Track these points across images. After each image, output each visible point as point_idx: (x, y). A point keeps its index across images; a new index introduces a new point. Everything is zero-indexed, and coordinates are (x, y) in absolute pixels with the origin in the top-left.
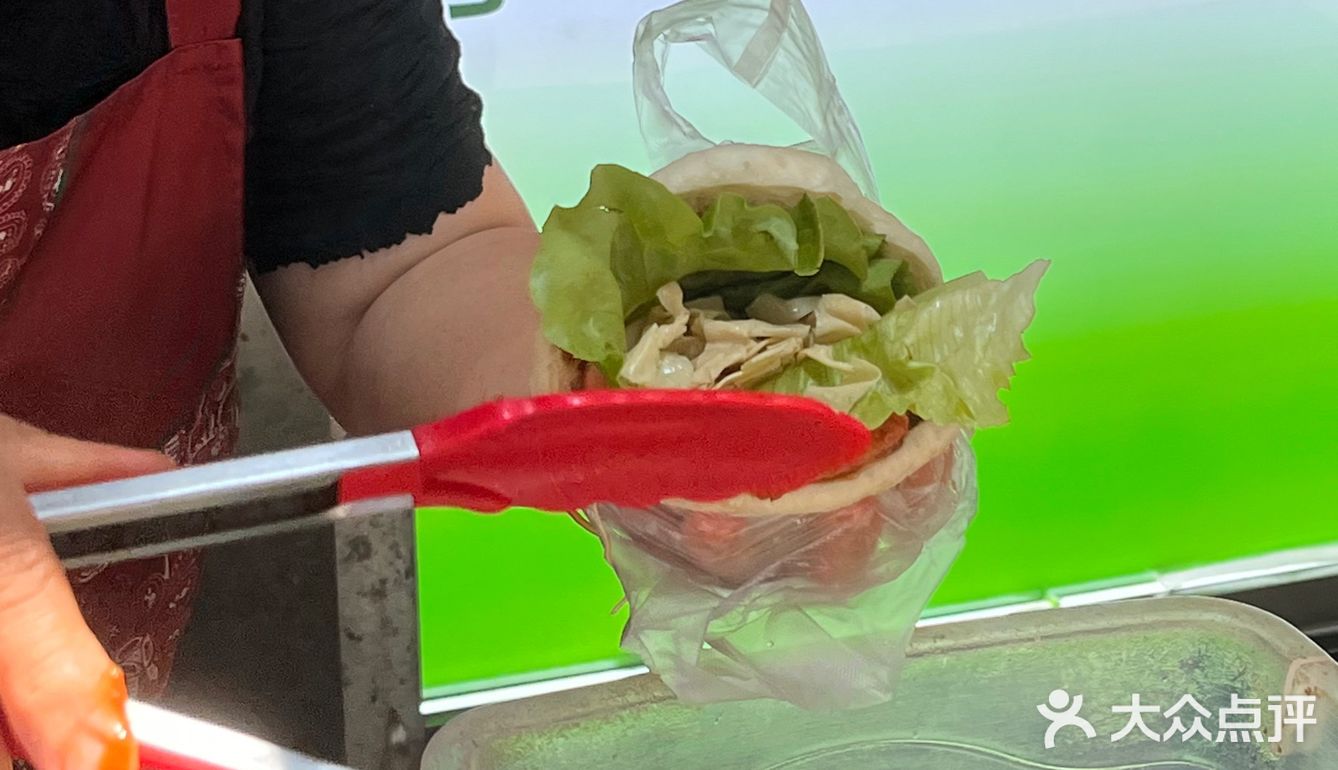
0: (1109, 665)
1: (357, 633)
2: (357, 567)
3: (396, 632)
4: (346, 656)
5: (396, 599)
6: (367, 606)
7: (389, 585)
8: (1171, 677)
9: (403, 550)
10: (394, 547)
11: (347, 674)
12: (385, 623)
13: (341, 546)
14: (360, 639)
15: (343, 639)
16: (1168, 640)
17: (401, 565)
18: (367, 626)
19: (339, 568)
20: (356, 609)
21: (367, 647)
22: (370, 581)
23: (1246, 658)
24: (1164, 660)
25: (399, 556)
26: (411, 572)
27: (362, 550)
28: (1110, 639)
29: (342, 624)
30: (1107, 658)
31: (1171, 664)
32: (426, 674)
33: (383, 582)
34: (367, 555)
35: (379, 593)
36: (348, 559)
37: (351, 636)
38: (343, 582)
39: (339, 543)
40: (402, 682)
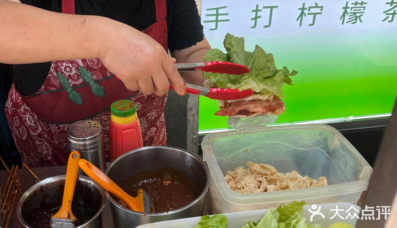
0: (307, 133)
1: (190, 121)
2: (190, 112)
3: (195, 121)
4: (188, 124)
5: (196, 117)
6: (192, 117)
7: (195, 115)
8: (316, 136)
9: (197, 110)
10: (196, 109)
11: (188, 127)
12: (194, 120)
13: (188, 109)
14: (190, 122)
15: (188, 122)
16: (316, 130)
17: (197, 112)
18: (191, 121)
19: (188, 112)
20: (190, 118)
21: (191, 123)
22: (192, 114)
23: (328, 134)
24: (316, 133)
25: (196, 110)
26: (198, 113)
27: (191, 109)
28: (308, 129)
29: (188, 120)
30: (307, 132)
31: (317, 134)
32: (199, 128)
33: (194, 114)
34: (192, 110)
35: (193, 116)
36: (189, 110)
37: (189, 122)
38: (188, 113)
39: (188, 108)
40: (196, 129)
